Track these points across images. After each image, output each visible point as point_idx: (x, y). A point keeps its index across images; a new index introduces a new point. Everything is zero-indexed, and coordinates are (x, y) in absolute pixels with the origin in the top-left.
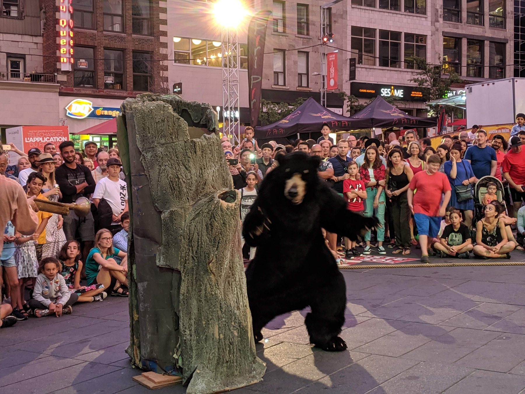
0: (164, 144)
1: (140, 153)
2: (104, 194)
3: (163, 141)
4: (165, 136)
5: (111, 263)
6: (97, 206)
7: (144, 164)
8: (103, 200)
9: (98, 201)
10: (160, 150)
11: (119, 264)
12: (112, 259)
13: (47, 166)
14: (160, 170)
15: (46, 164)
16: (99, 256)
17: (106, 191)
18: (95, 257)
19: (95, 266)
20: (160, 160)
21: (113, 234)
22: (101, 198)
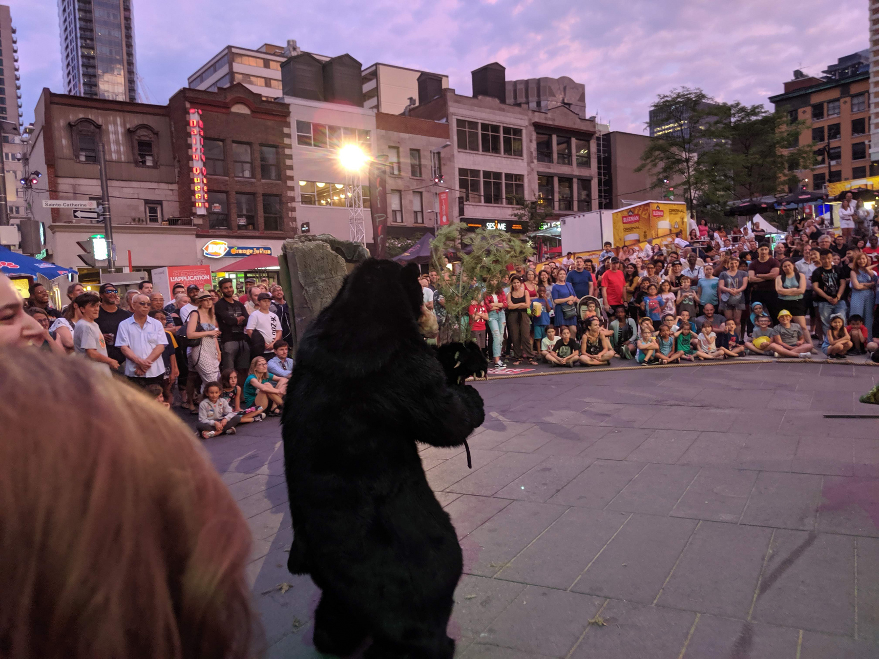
0: (324, 279)
1: (302, 288)
2: (257, 325)
3: (323, 276)
4: (325, 272)
5: (268, 387)
6: (250, 336)
7: (306, 298)
8: (255, 331)
9: (251, 332)
10: (321, 284)
11: (274, 387)
12: (268, 383)
13: (206, 303)
14: (322, 302)
15: (205, 300)
16: (256, 381)
17: (258, 323)
18: (253, 382)
19: (252, 391)
20: (321, 293)
21: (267, 361)
22: (253, 329)
